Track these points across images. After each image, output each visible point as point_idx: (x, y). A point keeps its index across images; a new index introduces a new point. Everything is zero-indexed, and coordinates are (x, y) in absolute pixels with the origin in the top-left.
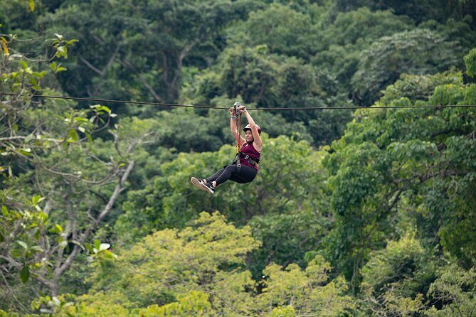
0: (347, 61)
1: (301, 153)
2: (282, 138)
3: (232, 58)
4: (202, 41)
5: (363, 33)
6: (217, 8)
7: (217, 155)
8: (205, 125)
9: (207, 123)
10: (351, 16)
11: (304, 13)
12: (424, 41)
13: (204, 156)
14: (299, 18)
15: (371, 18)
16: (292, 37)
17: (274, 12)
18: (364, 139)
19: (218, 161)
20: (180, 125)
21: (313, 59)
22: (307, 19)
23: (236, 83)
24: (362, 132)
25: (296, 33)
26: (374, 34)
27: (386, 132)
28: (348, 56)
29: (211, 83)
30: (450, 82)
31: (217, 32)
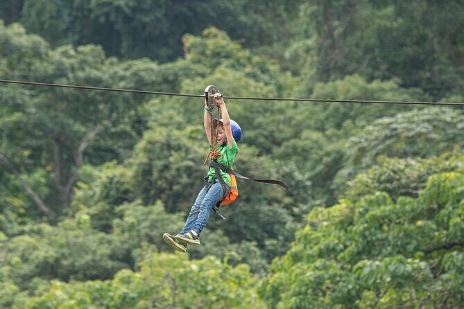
0: (328, 154)
1: (240, 284)
2: (210, 260)
3: (149, 146)
4: (115, 124)
5: (352, 113)
6: (135, 74)
7: (110, 285)
8: (106, 245)
9: (109, 242)
10: (335, 89)
11: (267, 84)
12: (441, 125)
13: (89, 286)
14: (259, 90)
15: (366, 90)
16: (246, 118)
17: (220, 80)
18: (321, 255)
19: (111, 294)
20: (68, 245)
21: (277, 151)
22: (271, 92)
23: (156, 182)
24: (316, 244)
25: (252, 112)
26: (370, 115)
27: (354, 245)
28: (329, 147)
29: (118, 182)
30: (453, 169)
31: (136, 110)
